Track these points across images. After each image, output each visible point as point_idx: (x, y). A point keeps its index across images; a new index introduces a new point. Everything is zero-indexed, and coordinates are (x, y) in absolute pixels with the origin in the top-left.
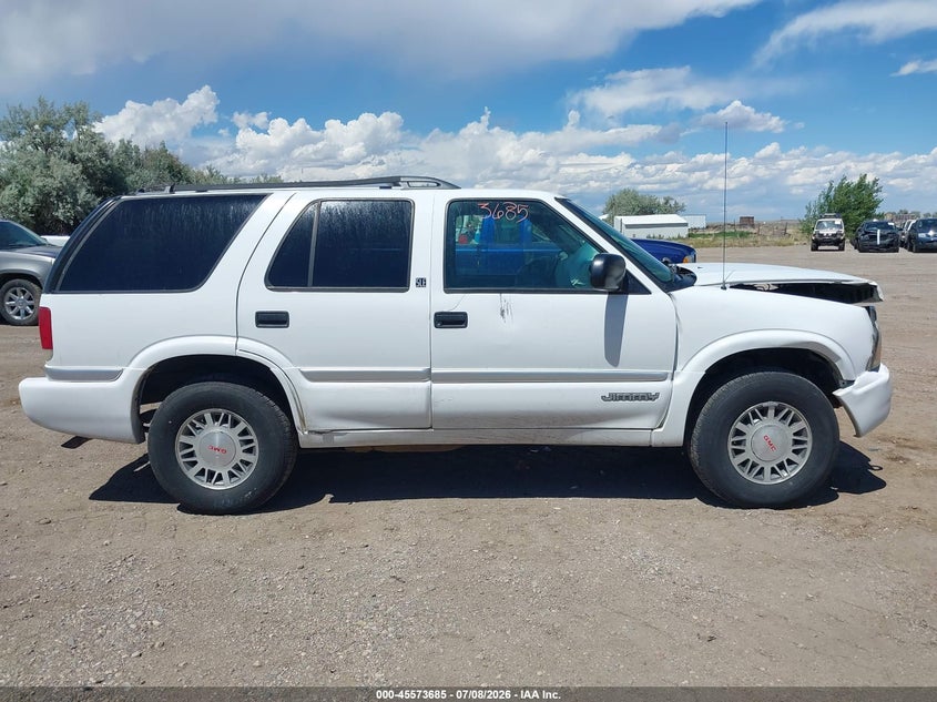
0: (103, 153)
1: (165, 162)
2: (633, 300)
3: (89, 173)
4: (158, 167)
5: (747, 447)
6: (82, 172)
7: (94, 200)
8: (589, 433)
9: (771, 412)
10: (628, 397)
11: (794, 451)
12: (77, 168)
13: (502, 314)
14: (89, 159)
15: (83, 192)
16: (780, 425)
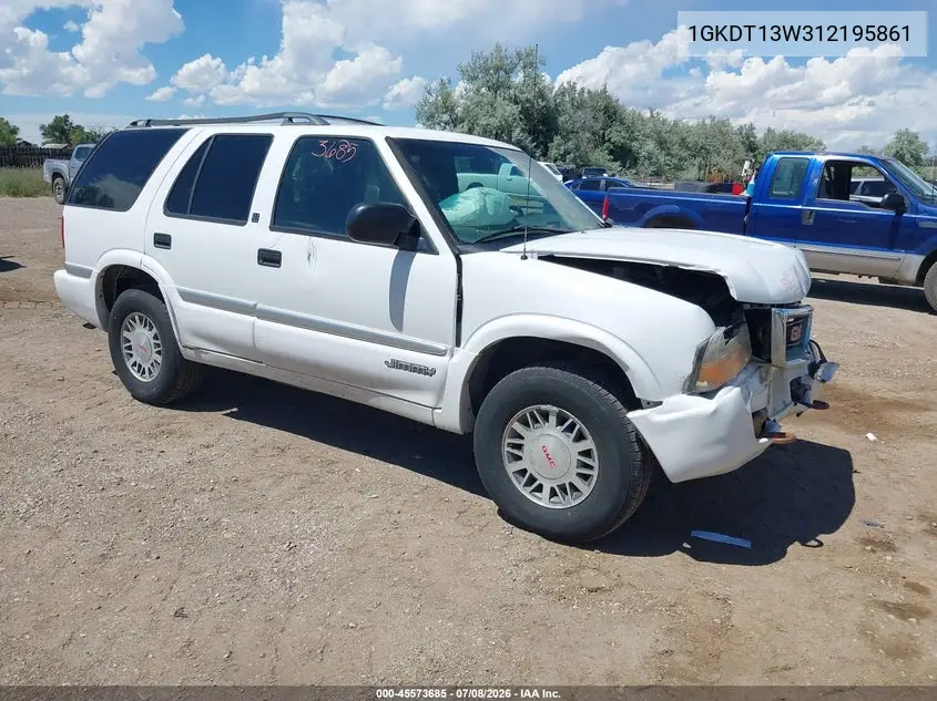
0: (542, 95)
1: (602, 104)
2: (420, 258)
3: (526, 113)
4: (594, 108)
5: (524, 454)
6: (521, 112)
7: (526, 138)
8: (383, 398)
9: (553, 419)
10: (406, 367)
11: (579, 475)
12: (516, 109)
13: (309, 258)
14: (528, 100)
15: (518, 130)
16: (562, 437)
